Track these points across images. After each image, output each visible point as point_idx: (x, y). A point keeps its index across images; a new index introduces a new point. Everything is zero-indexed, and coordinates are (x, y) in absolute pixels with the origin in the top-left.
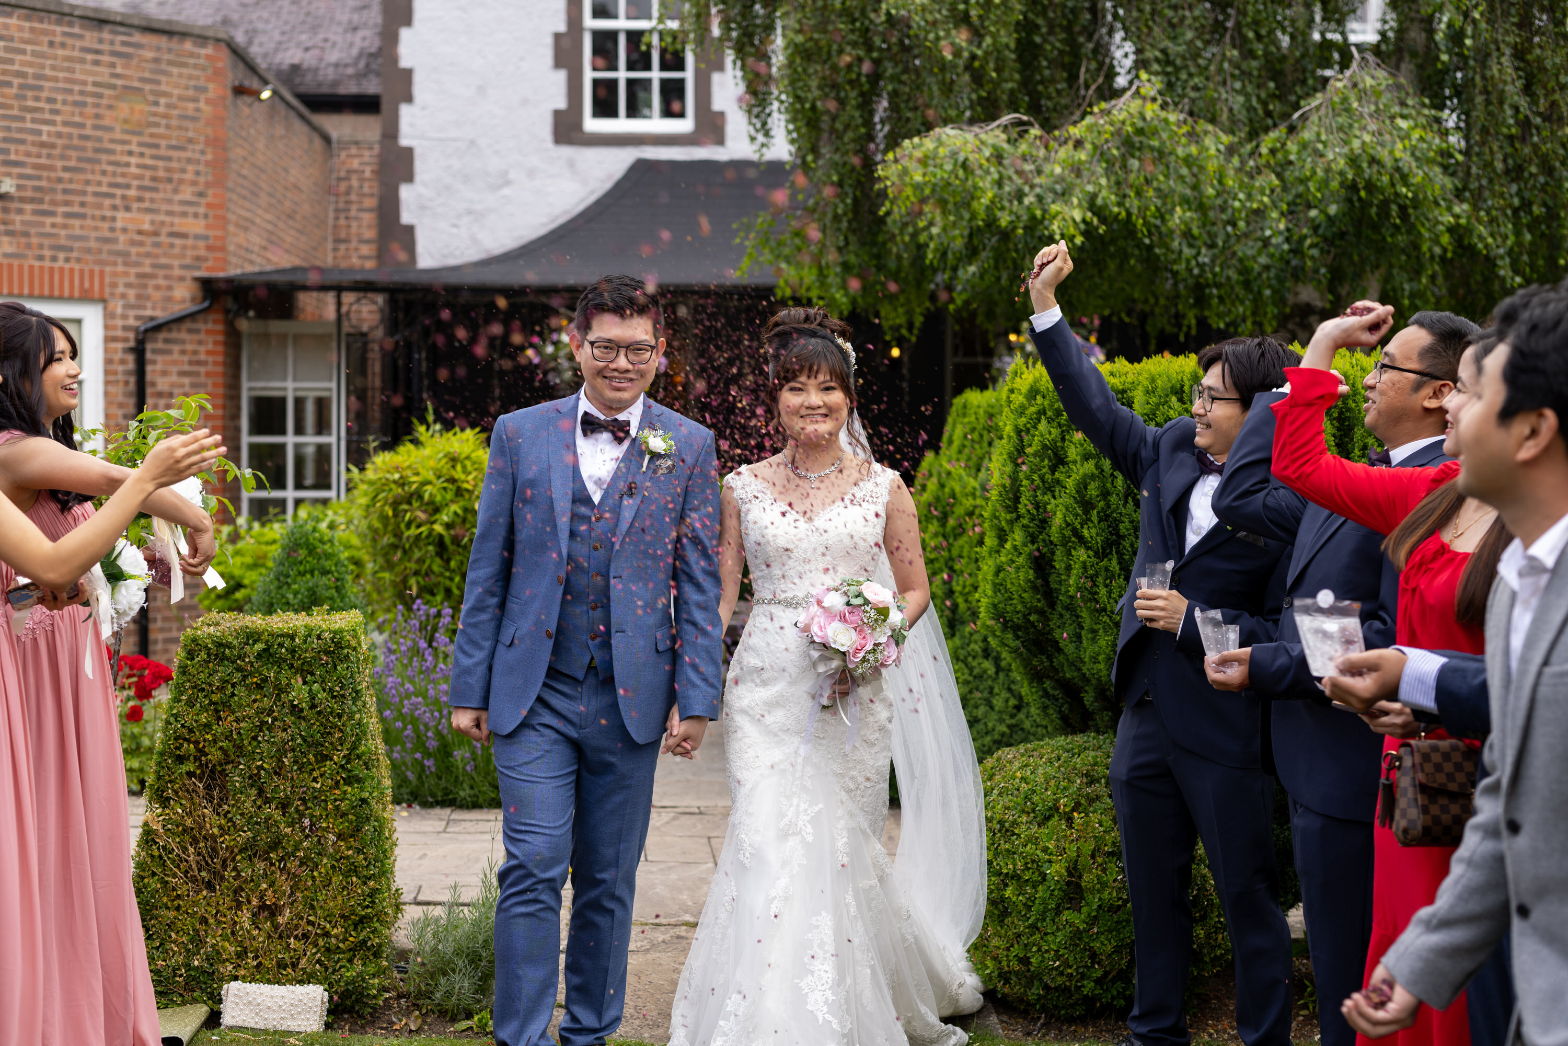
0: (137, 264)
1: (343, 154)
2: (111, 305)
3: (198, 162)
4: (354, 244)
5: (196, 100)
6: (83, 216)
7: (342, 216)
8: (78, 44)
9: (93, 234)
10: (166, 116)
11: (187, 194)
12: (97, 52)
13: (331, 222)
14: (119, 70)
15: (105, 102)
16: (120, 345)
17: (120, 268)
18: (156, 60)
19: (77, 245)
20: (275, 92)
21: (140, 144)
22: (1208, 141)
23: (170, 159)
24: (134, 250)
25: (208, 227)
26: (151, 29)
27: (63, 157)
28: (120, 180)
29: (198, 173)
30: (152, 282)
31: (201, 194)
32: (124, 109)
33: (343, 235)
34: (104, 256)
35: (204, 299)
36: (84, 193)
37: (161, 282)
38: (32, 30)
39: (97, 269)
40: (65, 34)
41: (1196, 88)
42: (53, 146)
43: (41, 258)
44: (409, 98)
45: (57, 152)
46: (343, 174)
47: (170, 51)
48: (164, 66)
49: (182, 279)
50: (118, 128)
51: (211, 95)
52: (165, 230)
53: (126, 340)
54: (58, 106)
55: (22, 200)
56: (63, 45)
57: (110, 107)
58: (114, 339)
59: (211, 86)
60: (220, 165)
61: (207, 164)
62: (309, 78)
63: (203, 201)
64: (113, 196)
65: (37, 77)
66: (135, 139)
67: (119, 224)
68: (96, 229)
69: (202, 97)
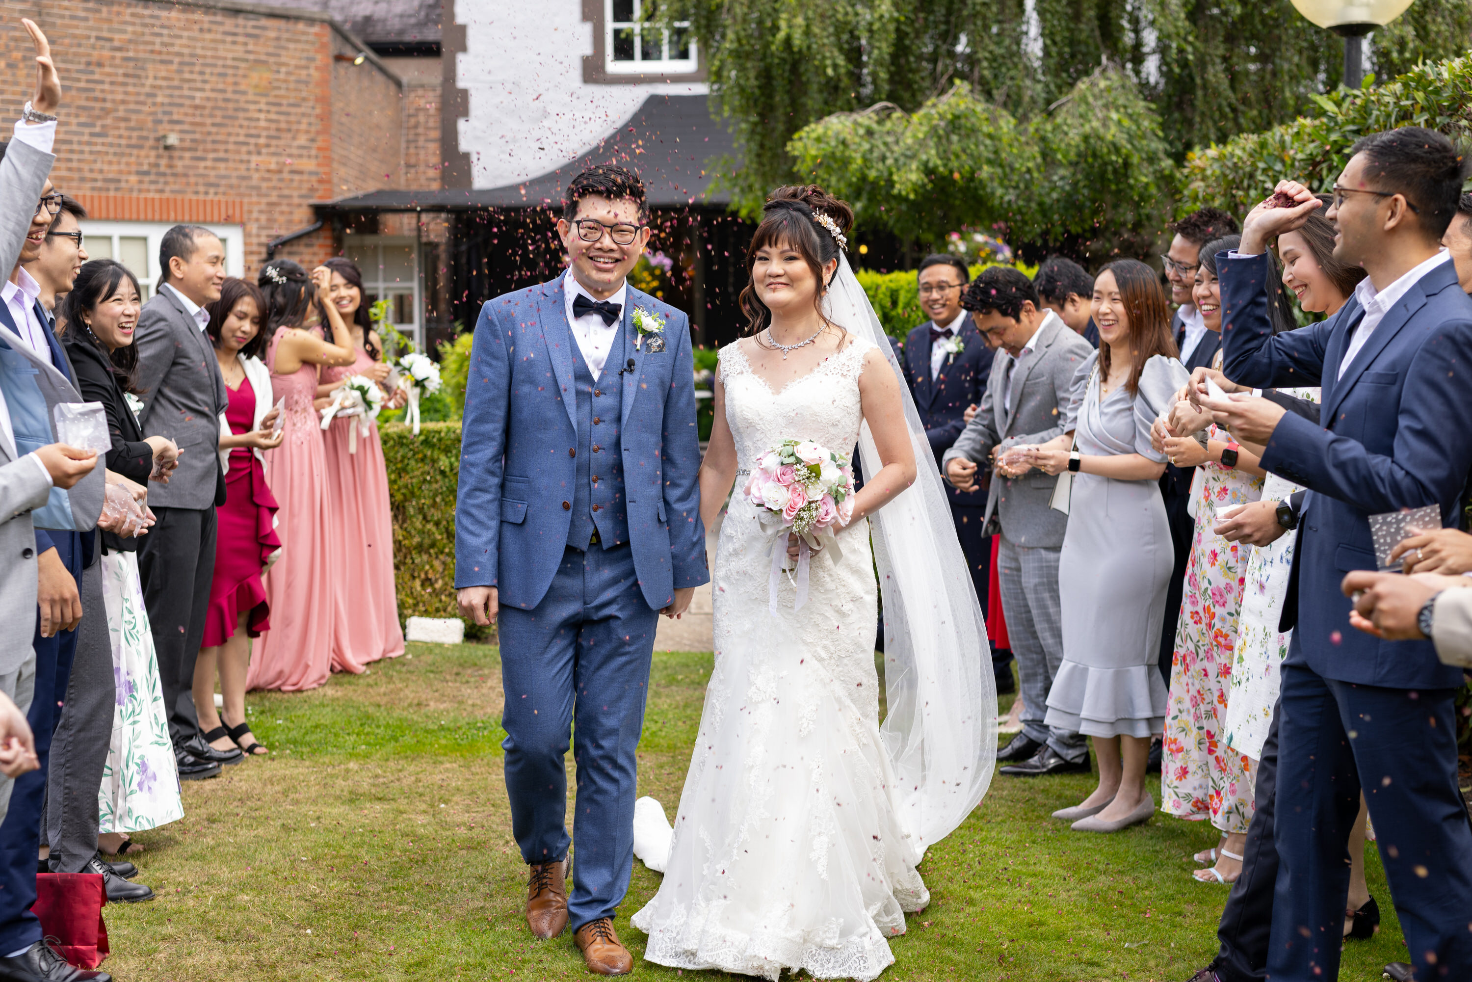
0: (267, 195)
1: (412, 95)
2: (248, 227)
3: (309, 115)
4: (422, 168)
5: (307, 68)
6: (226, 160)
7: (412, 145)
8: (221, 29)
9: (235, 174)
10: (285, 81)
11: (302, 140)
12: (235, 34)
13: (403, 151)
14: (251, 47)
15: (241, 72)
16: (255, 258)
17: (254, 199)
18: (278, 39)
19: (223, 182)
20: (367, 58)
21: (268, 104)
22: (1002, 123)
23: (288, 114)
24: (264, 185)
25: (319, 165)
26: (273, 15)
27: (212, 116)
28: (253, 131)
29: (310, 124)
30: (278, 209)
31: (313, 140)
32: (255, 77)
33: (413, 161)
34: (242, 190)
35: (317, 221)
36: (226, 142)
37: (284, 208)
38: (187, 20)
39: (238, 200)
40: (211, 22)
41: (1012, 78)
42: (204, 107)
43: (197, 193)
44: (464, 49)
45: (207, 112)
46: (412, 111)
47: (287, 31)
48: (283, 43)
49: (300, 205)
50: (251, 91)
51: (318, 63)
52: (287, 169)
53: (259, 253)
54: (207, 77)
55: (183, 149)
56: (209, 31)
57: (245, 76)
58: (252, 253)
59: (319, 57)
60: (325, 118)
61: (317, 116)
62: (379, 28)
63: (315, 145)
64: (247, 144)
65: (192, 55)
66: (263, 100)
67: (253, 165)
68: (236, 169)
69: (313, 65)
